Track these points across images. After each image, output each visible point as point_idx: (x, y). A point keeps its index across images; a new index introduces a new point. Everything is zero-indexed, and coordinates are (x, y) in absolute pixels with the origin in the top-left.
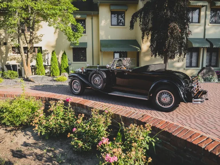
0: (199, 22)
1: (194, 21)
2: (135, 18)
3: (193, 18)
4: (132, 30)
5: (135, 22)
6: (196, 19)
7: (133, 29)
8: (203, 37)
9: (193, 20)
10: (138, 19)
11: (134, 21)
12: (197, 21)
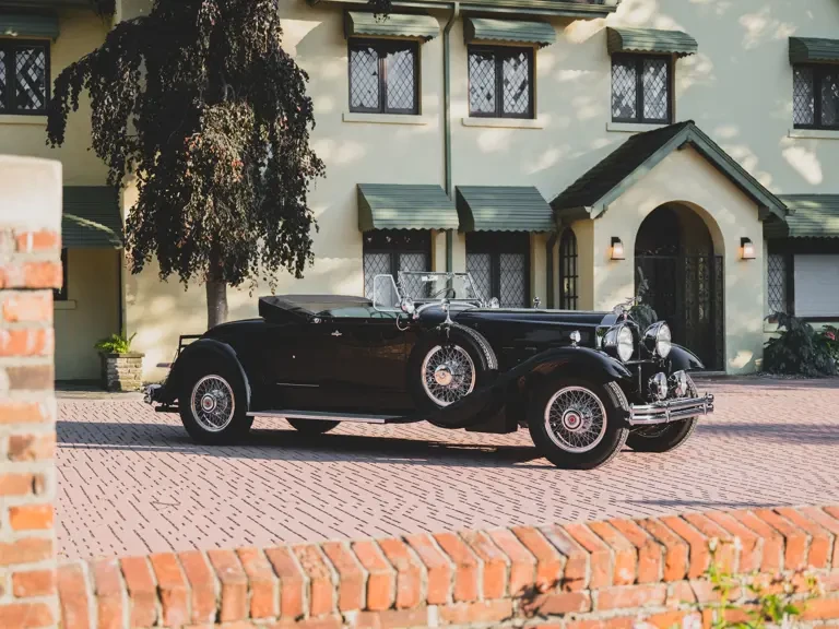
0: (416, 109)
1: (392, 103)
2: (70, 89)
3: (390, 87)
4: (56, 145)
5: (71, 111)
6: (400, 93)
7: (61, 141)
8: (439, 180)
9: (390, 98)
10: (85, 97)
11: (64, 105)
12: (409, 104)
